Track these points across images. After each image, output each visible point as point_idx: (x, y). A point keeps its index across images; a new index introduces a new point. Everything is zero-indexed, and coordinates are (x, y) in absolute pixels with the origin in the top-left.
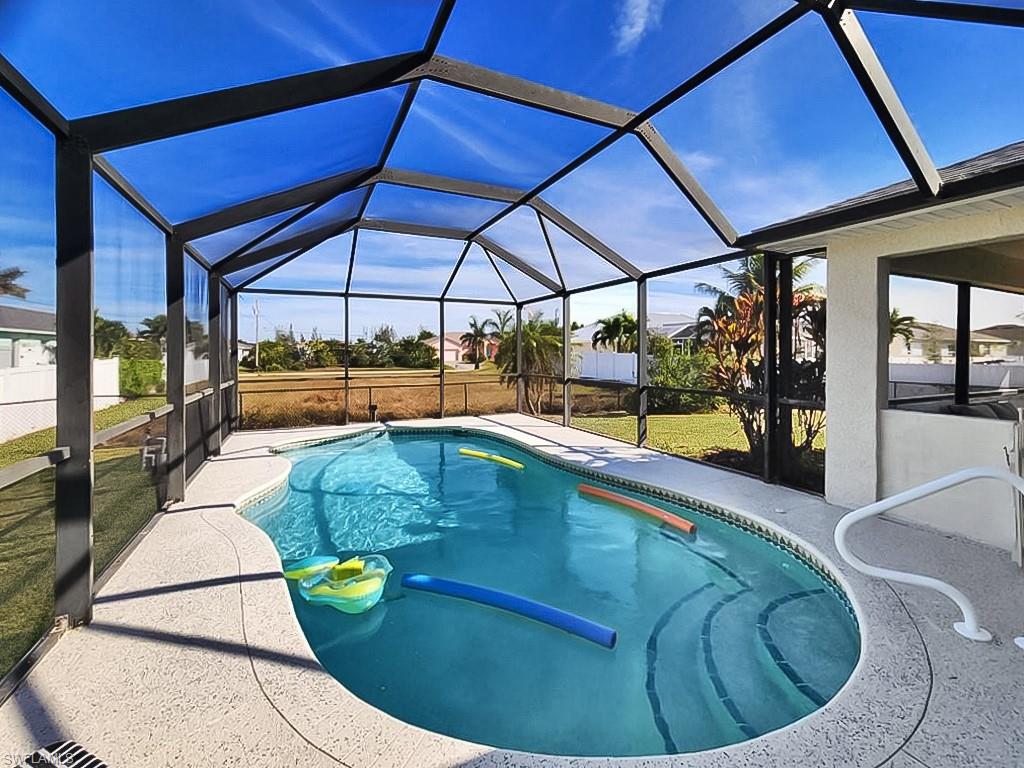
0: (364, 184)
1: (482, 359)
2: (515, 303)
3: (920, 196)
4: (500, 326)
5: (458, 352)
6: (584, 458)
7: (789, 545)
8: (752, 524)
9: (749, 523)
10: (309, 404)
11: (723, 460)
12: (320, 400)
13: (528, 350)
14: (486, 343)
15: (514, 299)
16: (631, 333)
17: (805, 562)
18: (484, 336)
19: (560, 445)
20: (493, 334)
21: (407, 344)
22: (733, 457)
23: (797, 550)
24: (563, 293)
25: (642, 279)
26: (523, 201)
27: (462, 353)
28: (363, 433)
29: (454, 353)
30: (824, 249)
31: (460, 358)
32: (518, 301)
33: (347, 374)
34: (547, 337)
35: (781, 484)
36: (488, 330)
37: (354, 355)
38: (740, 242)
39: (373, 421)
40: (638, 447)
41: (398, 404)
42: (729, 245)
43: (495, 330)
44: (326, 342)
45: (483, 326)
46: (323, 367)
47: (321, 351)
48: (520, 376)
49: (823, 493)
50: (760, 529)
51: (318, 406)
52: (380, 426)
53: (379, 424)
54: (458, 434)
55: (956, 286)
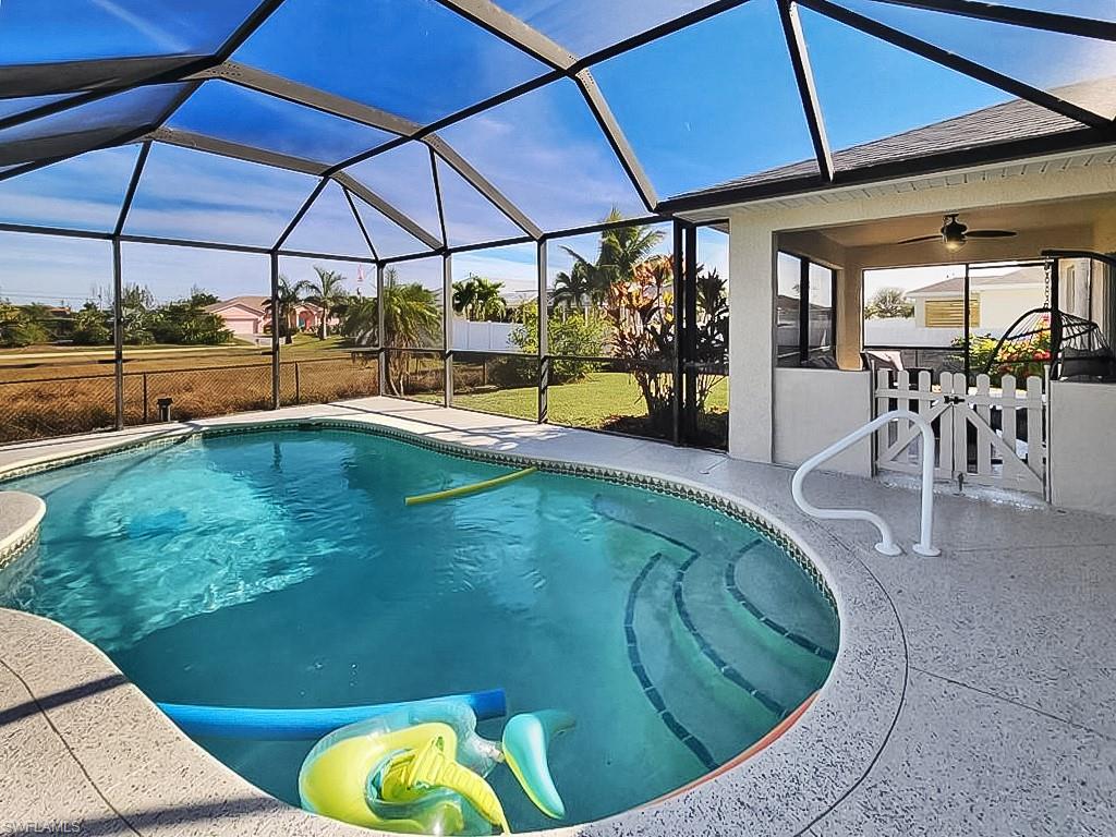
0: (189, 77)
1: (295, 331)
2: (376, 261)
3: (819, 181)
4: (322, 290)
5: (256, 322)
6: (490, 442)
7: (722, 503)
8: (682, 488)
9: (679, 488)
10: (21, 403)
11: (622, 427)
12: (40, 396)
13: (390, 318)
14: (299, 310)
15: (375, 256)
16: (486, 300)
17: (737, 517)
18: (297, 301)
19: (454, 430)
20: (309, 299)
21: (175, 312)
22: (632, 424)
23: (729, 506)
24: (445, 251)
25: (542, 240)
26: (418, 136)
27: (263, 323)
28: (147, 440)
29: (252, 323)
30: (727, 221)
31: (261, 330)
32: (380, 259)
33: (119, 355)
34: (413, 304)
35: (688, 446)
36: (302, 295)
37: (81, 328)
38: (661, 207)
39: (165, 420)
40: (539, 423)
41: (187, 396)
42: (650, 209)
43: (313, 293)
44: (24, 309)
45: (297, 289)
46: (20, 346)
47: (14, 322)
48: (382, 350)
49: (726, 448)
50: (691, 492)
51: (43, 406)
52: (180, 428)
53: (176, 425)
54: (305, 428)
55: (799, 260)
